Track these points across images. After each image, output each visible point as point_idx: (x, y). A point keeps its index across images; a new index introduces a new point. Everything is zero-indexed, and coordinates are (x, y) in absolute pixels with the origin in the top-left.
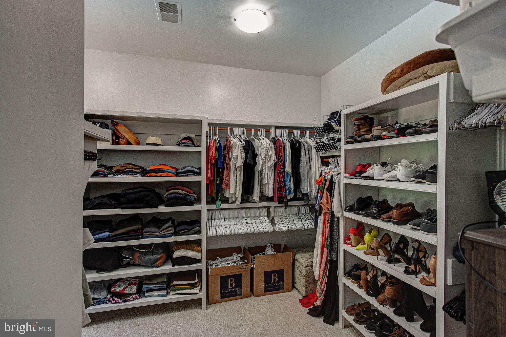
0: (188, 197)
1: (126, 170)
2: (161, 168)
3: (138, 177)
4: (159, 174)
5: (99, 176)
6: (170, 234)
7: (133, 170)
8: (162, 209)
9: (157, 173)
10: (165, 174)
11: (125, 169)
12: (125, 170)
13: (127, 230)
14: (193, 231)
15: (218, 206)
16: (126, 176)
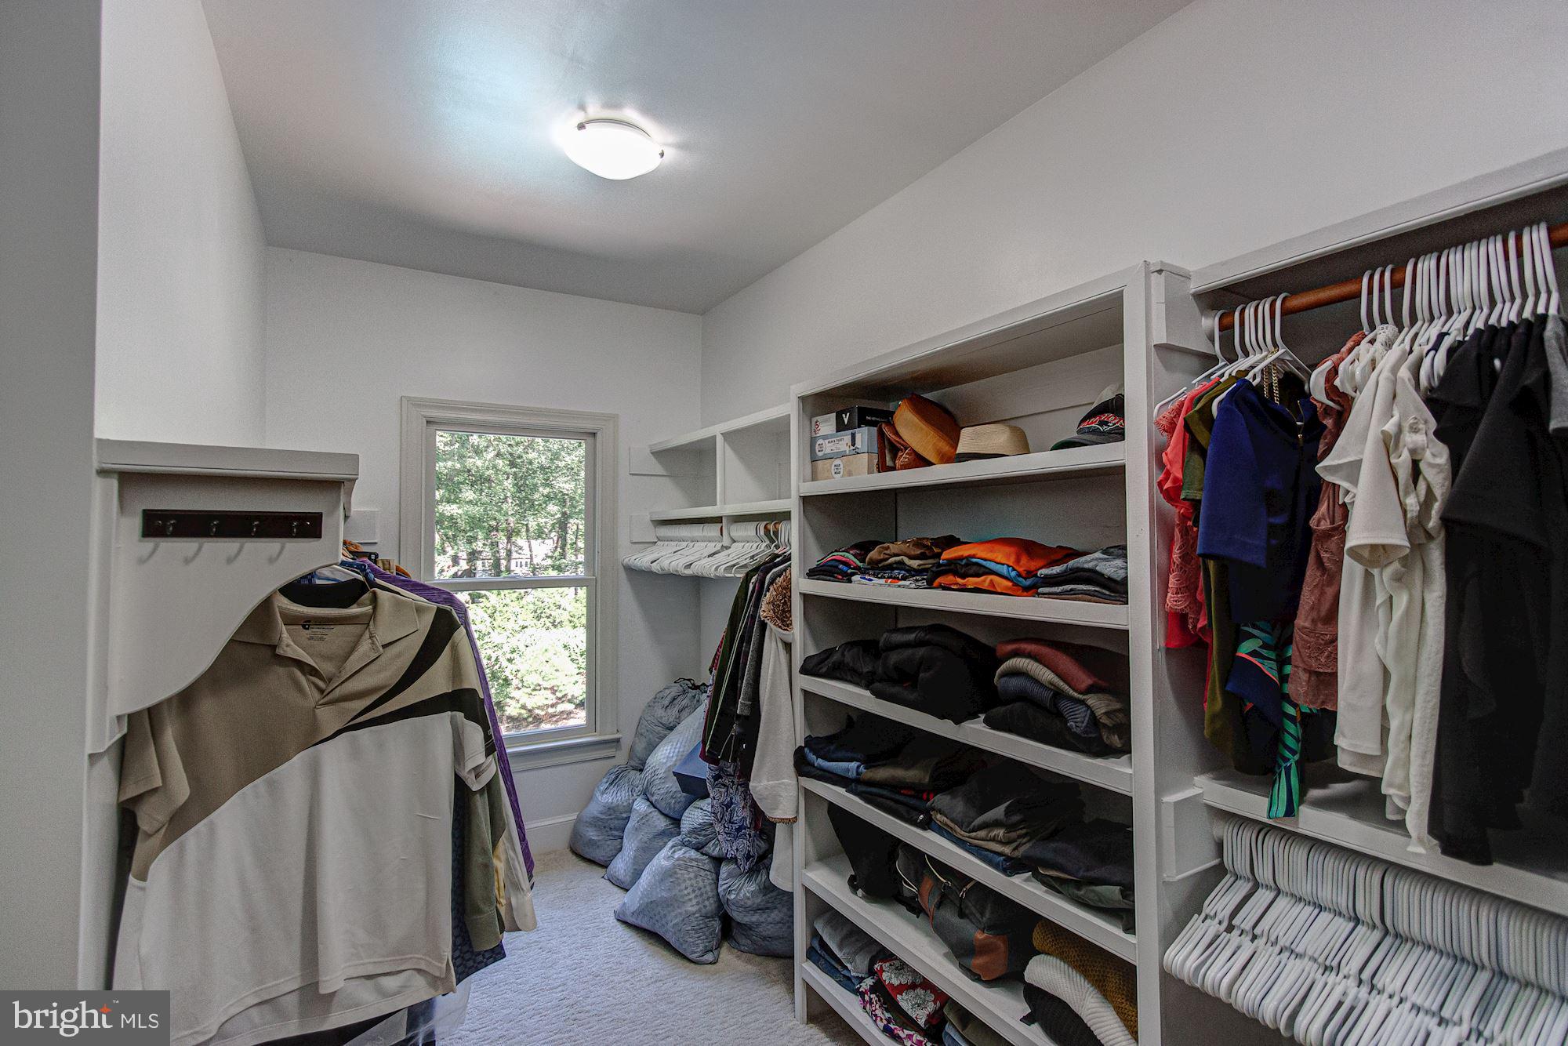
0: (1064, 705)
1: (893, 559)
2: (974, 556)
3: (908, 587)
4: (971, 581)
5: (836, 577)
6: (1002, 858)
7: (906, 560)
8: (976, 733)
9: (963, 577)
10: (985, 581)
11: (887, 556)
12: (888, 559)
13: (894, 778)
14: (1091, 895)
15: (1273, 814)
16: (882, 581)
